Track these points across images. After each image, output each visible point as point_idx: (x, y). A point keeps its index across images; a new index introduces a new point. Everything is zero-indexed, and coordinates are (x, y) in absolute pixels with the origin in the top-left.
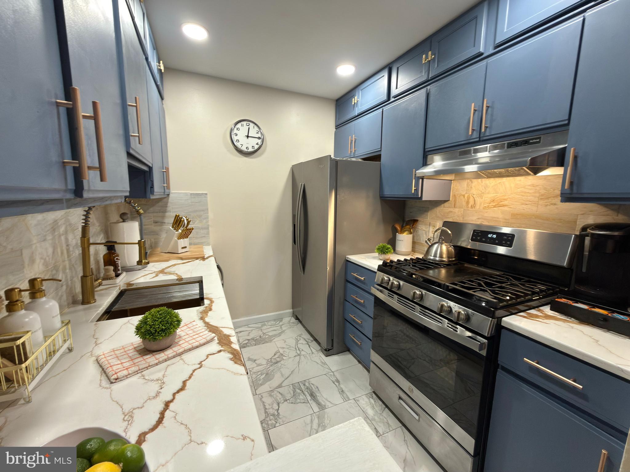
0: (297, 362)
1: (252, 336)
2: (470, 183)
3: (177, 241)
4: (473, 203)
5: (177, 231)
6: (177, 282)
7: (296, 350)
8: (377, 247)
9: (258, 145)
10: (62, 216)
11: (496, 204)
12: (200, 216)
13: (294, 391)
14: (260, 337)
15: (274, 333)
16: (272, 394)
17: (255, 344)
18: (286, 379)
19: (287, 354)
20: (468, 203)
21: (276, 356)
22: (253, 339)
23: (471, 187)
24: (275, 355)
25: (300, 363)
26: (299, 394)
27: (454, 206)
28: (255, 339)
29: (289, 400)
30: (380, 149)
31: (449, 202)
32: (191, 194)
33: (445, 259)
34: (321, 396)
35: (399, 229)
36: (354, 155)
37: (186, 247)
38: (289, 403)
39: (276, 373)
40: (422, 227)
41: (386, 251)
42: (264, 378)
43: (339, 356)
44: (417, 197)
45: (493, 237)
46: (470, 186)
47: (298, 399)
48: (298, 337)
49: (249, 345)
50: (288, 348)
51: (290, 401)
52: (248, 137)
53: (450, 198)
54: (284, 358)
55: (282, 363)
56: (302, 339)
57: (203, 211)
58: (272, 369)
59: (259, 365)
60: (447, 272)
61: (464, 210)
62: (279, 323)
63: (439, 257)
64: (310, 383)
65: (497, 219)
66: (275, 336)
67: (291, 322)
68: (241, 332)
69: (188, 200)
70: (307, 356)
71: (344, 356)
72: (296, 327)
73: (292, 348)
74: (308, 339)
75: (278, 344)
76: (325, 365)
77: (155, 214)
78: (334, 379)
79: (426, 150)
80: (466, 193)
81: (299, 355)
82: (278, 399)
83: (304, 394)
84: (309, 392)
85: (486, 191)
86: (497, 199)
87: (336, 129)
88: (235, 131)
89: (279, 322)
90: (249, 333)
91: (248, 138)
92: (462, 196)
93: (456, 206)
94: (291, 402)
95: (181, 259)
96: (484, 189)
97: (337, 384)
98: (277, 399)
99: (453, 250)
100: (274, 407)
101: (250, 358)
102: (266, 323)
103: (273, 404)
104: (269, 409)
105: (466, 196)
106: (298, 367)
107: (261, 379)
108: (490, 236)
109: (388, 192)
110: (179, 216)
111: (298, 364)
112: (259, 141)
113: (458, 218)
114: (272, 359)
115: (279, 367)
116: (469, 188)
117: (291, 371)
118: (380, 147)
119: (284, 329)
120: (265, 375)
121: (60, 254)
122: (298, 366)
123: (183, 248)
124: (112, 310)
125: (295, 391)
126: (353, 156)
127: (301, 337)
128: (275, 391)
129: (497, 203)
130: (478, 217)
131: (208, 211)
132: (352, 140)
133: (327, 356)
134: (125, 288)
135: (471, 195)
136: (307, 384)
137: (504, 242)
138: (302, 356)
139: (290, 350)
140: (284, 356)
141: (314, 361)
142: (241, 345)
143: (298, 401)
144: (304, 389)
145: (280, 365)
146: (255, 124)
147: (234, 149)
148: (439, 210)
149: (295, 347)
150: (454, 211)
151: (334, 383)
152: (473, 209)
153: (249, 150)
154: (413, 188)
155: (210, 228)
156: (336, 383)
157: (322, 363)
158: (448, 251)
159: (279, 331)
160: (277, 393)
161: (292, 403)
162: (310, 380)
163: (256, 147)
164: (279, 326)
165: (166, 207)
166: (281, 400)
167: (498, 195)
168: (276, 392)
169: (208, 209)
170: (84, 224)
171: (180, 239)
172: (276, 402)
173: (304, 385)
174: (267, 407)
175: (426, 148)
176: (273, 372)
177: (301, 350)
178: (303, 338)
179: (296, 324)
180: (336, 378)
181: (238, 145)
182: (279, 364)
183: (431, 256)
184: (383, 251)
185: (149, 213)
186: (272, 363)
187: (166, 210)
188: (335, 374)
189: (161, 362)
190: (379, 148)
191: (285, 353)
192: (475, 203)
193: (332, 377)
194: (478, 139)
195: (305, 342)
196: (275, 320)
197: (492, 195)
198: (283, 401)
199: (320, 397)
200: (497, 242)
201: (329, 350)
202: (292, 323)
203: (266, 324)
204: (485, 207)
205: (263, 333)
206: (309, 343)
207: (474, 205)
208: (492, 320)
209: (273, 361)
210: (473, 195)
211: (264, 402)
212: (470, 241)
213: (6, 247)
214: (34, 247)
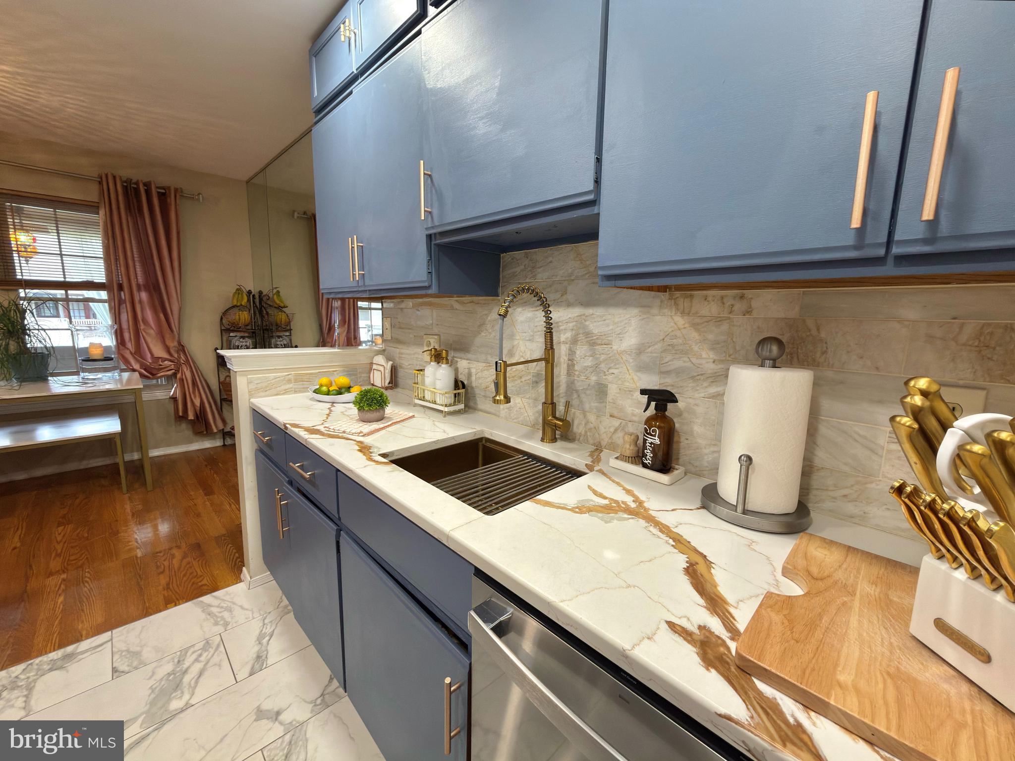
213: (490, 333)
214: (516, 342)
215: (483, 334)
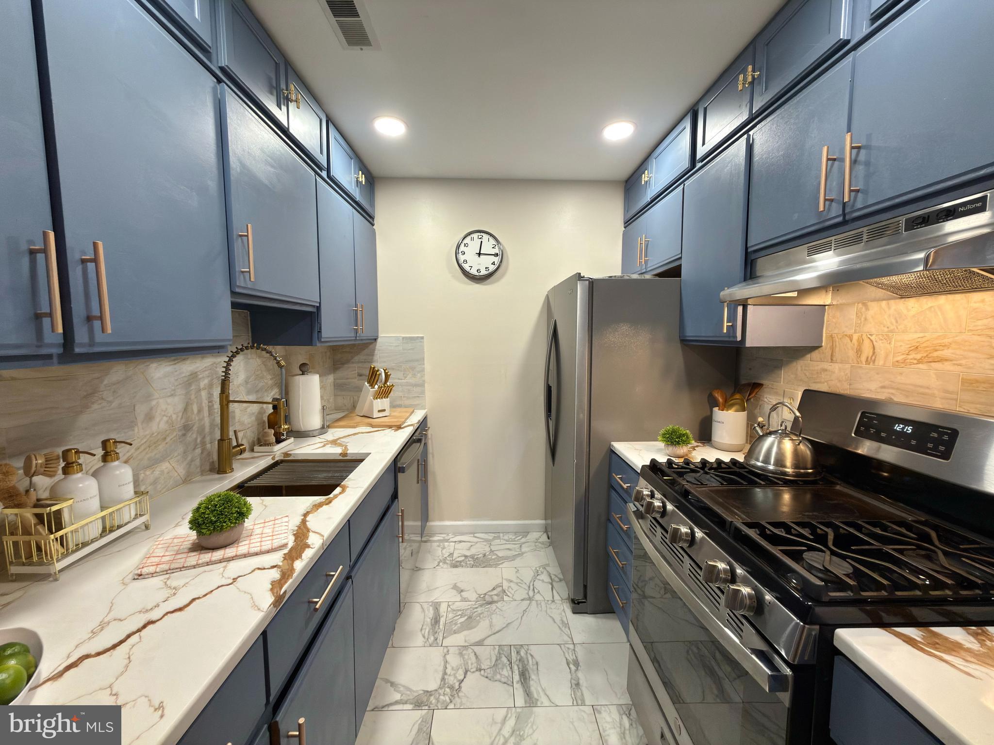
0: (522, 610)
1: (473, 551)
2: (864, 309)
3: (373, 402)
4: (871, 354)
5: (374, 388)
6: (341, 458)
7: (529, 590)
8: (662, 431)
9: (494, 264)
10: (205, 367)
11: (922, 355)
12: (413, 368)
13: (498, 658)
14: (485, 555)
15: (509, 553)
16: (464, 652)
17: (473, 566)
18: (494, 634)
19: (513, 592)
20: (859, 351)
21: (495, 592)
22: (472, 557)
23: (866, 319)
24: (494, 589)
25: (527, 613)
26: (504, 665)
27: (832, 360)
28: (476, 557)
29: (484, 670)
30: (680, 256)
31: (820, 349)
32: (403, 338)
33: (789, 470)
34: (538, 681)
35: (721, 400)
36: (646, 268)
37: (384, 410)
38: (483, 676)
39: (484, 620)
40: (771, 399)
41: (675, 441)
42: (462, 622)
43: (596, 617)
44: (735, 340)
45: (905, 430)
46: (864, 316)
47: (500, 674)
48: (540, 568)
49: (464, 564)
50: (517, 583)
51: (485, 672)
52: (479, 254)
53: (822, 343)
54: (506, 598)
55: (498, 606)
56: (545, 572)
57: (417, 360)
58: (480, 612)
59: (464, 600)
60: (795, 498)
61: (852, 366)
62: (520, 539)
63: (773, 465)
64: (529, 652)
65: (927, 391)
66: (506, 558)
67: (540, 540)
68: (460, 542)
69: (398, 346)
70: (543, 604)
71: (604, 620)
72: (544, 550)
73: (524, 584)
74: (554, 575)
75: (507, 571)
76: (565, 628)
77: (360, 365)
78: (572, 657)
79: (749, 250)
80: (855, 332)
81: (530, 599)
82: (470, 664)
83: (511, 668)
84: (521, 667)
85: (899, 327)
86: (925, 345)
87: (625, 227)
88: (462, 248)
89: (521, 537)
90: (472, 546)
91: (479, 256)
92: (847, 338)
93: (834, 359)
94: (486, 674)
95: (372, 426)
96: (894, 321)
97: (573, 668)
98: (467, 663)
99: (808, 452)
100: (457, 675)
101: (456, 585)
102: (501, 535)
103: (458, 670)
104: (450, 675)
105: (855, 337)
106: (520, 620)
107: (458, 623)
108: (898, 428)
109: (691, 332)
110: (374, 368)
111: (522, 614)
112: (497, 260)
113: (838, 384)
114: (487, 596)
115: (492, 612)
116: (861, 320)
117: (507, 622)
118: (680, 252)
119: (523, 550)
120: (466, 618)
121: (195, 410)
122: (522, 617)
123: (379, 411)
124: (246, 485)
125: (500, 659)
126: (645, 270)
127: (546, 569)
128: (469, 649)
129: (925, 355)
130: (881, 385)
131: (424, 361)
132: (642, 243)
133: (575, 612)
134: (282, 458)
135: (867, 335)
136: (522, 653)
137: (930, 445)
138: (534, 603)
139: (519, 588)
140: (507, 595)
141: (551, 617)
142: (453, 562)
143: (498, 677)
144: (515, 661)
145: (495, 608)
146: (491, 235)
147: (461, 273)
148: (801, 367)
149: (530, 584)
150: (829, 368)
151: (568, 664)
152: (871, 366)
153: (481, 274)
154: (725, 324)
155: (426, 385)
156: (572, 666)
157: (563, 622)
158: (796, 453)
159: (515, 551)
160: (472, 652)
161: (487, 677)
162: (531, 647)
163: (492, 268)
164: (519, 544)
165: (373, 355)
166: (473, 666)
167: (926, 334)
168: (470, 651)
169: (424, 359)
170: (224, 378)
171: (377, 398)
172: (464, 668)
173: (517, 652)
174: (449, 671)
175: (748, 246)
176: (480, 617)
177: (536, 591)
178: (548, 572)
179: (546, 546)
180: (576, 657)
181: (466, 267)
182: (494, 606)
183: (757, 460)
184: (674, 439)
185: (353, 363)
186: (484, 602)
187: (372, 359)
188: (576, 649)
189: (200, 565)
190: (679, 254)
191: (510, 590)
192: (874, 353)
193: (568, 653)
194: (840, 219)
195: (548, 580)
196: (516, 533)
197: (913, 336)
198: (474, 669)
199: (536, 682)
200: (914, 442)
201: (579, 603)
202: (540, 543)
203: (501, 537)
204: (897, 361)
205: (491, 550)
206: (554, 583)
207: (873, 358)
208: (804, 627)
209: (488, 598)
210: (870, 336)
211: (447, 662)
212: (853, 435)
213: (110, 402)
214: (154, 403)
215: (95, 406)
